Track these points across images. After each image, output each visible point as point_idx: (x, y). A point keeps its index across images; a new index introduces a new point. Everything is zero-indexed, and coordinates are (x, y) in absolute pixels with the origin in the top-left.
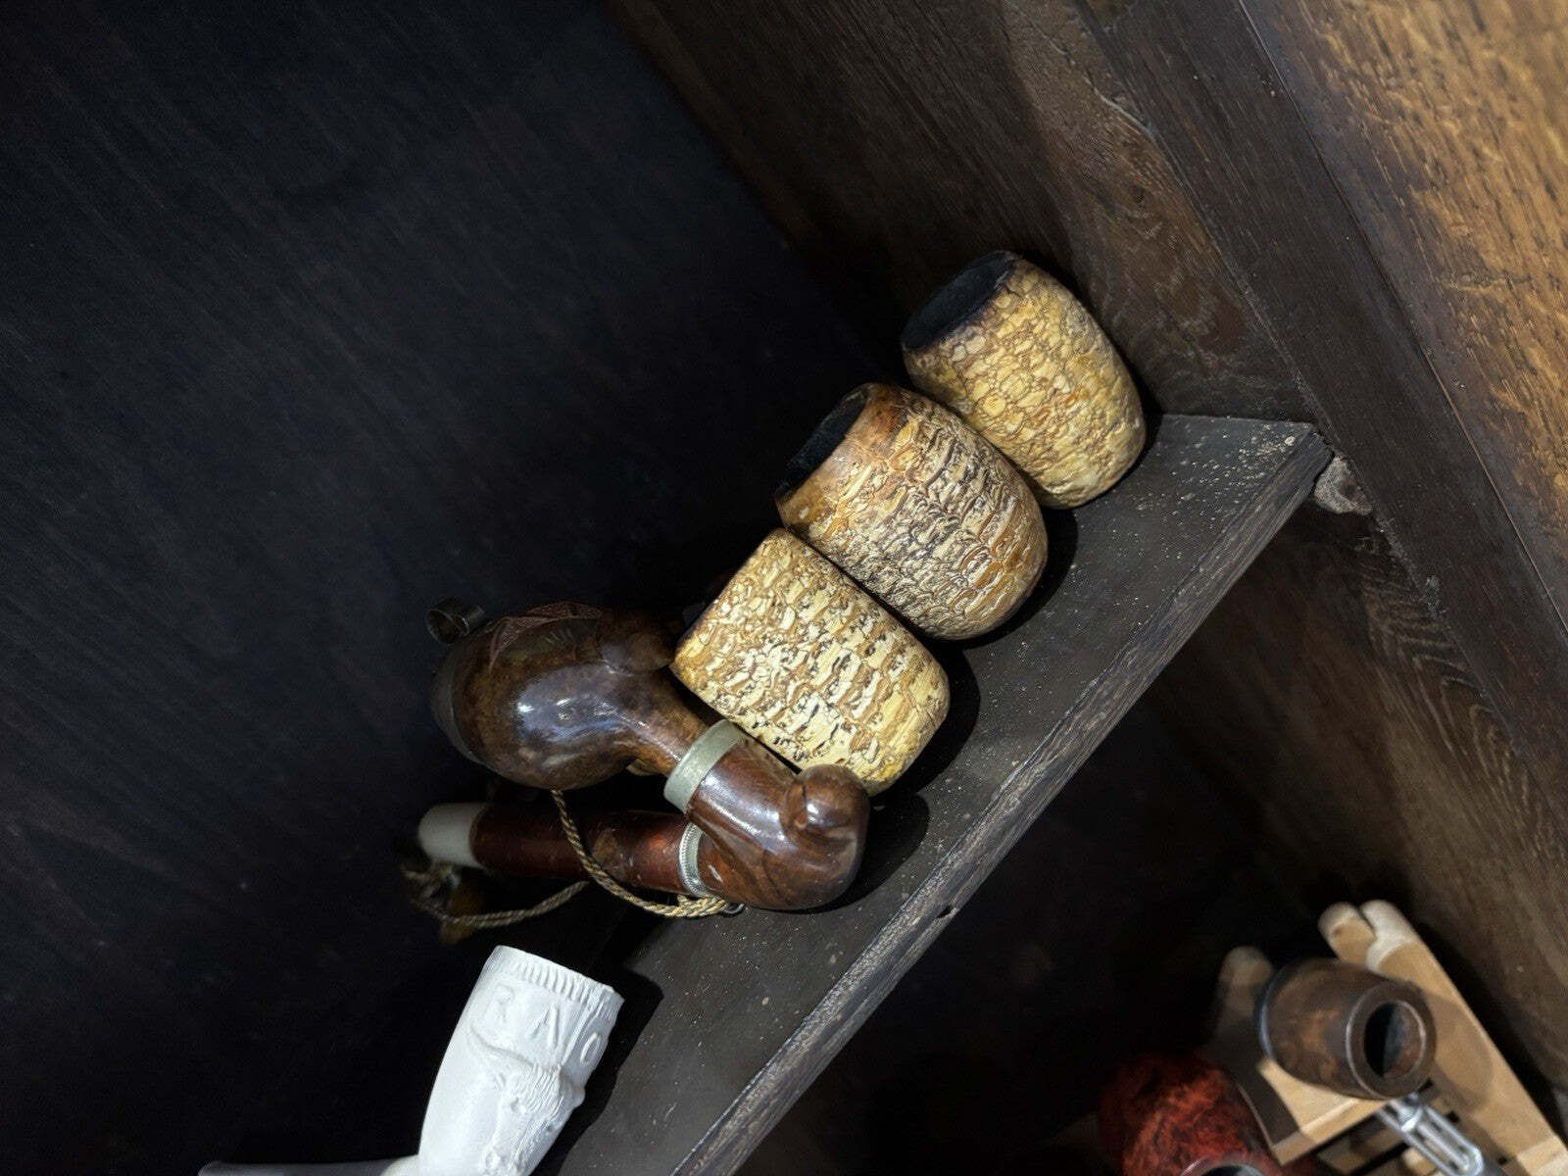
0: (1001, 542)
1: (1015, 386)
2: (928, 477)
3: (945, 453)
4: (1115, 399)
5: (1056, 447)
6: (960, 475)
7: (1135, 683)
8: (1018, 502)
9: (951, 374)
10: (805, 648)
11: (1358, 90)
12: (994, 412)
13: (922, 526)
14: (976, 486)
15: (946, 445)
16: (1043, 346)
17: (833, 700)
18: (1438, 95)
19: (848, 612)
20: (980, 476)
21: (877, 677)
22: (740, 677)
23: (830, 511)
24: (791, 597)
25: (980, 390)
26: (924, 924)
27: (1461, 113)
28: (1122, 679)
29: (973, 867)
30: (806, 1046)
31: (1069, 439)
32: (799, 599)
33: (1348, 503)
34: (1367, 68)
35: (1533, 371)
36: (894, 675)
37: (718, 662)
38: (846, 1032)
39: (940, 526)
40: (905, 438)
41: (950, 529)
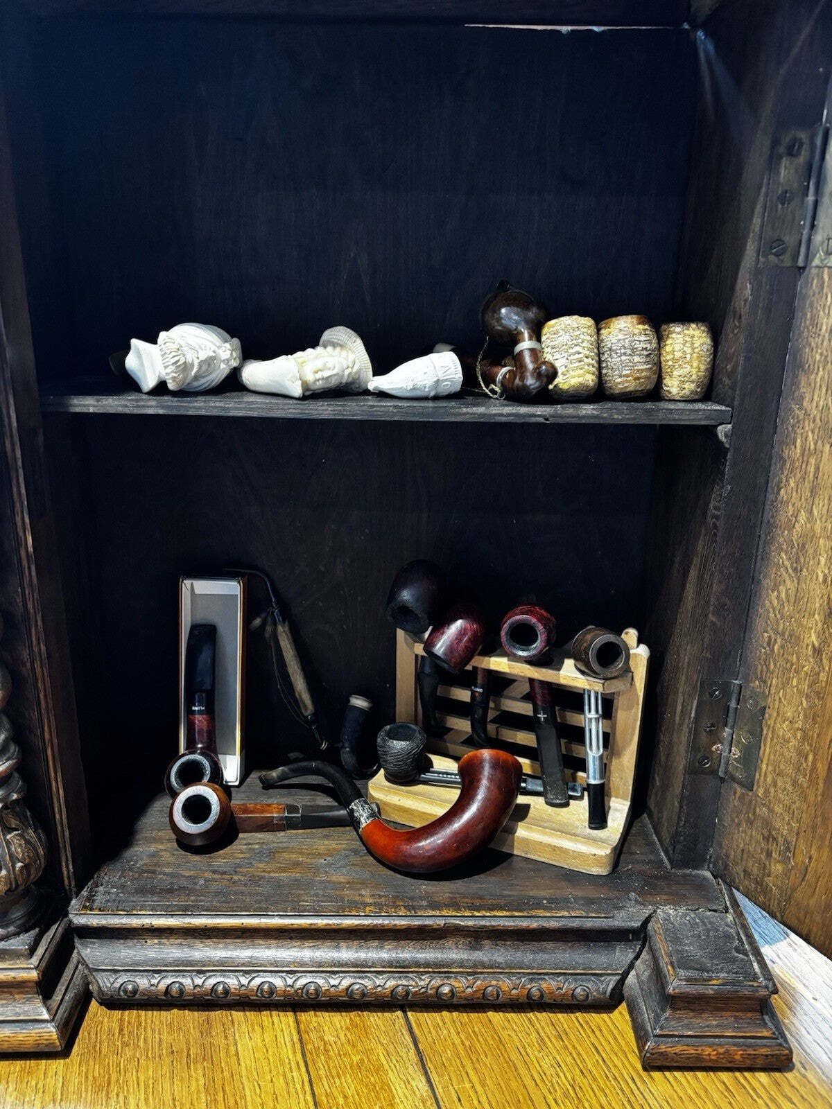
0: (638, 371)
1: (677, 347)
2: (637, 339)
3: (646, 339)
4: (698, 376)
5: (674, 373)
6: (644, 346)
7: (635, 419)
8: (651, 368)
9: (667, 333)
10: (575, 342)
11: (806, 333)
12: (667, 351)
13: (625, 348)
14: (645, 353)
15: (648, 338)
16: (692, 344)
17: (569, 358)
18: (820, 346)
19: (591, 347)
20: (648, 352)
21: (583, 363)
22: (556, 336)
23: (609, 328)
24: (583, 330)
25: (669, 342)
26: (539, 416)
27: (821, 354)
28: (632, 414)
29: (561, 416)
30: (494, 412)
31: (678, 374)
32: (584, 332)
33: (724, 438)
34: (811, 327)
35: (795, 447)
36: (586, 367)
37: (554, 329)
38: (504, 419)
39: (629, 352)
40: (641, 327)
41: (630, 355)
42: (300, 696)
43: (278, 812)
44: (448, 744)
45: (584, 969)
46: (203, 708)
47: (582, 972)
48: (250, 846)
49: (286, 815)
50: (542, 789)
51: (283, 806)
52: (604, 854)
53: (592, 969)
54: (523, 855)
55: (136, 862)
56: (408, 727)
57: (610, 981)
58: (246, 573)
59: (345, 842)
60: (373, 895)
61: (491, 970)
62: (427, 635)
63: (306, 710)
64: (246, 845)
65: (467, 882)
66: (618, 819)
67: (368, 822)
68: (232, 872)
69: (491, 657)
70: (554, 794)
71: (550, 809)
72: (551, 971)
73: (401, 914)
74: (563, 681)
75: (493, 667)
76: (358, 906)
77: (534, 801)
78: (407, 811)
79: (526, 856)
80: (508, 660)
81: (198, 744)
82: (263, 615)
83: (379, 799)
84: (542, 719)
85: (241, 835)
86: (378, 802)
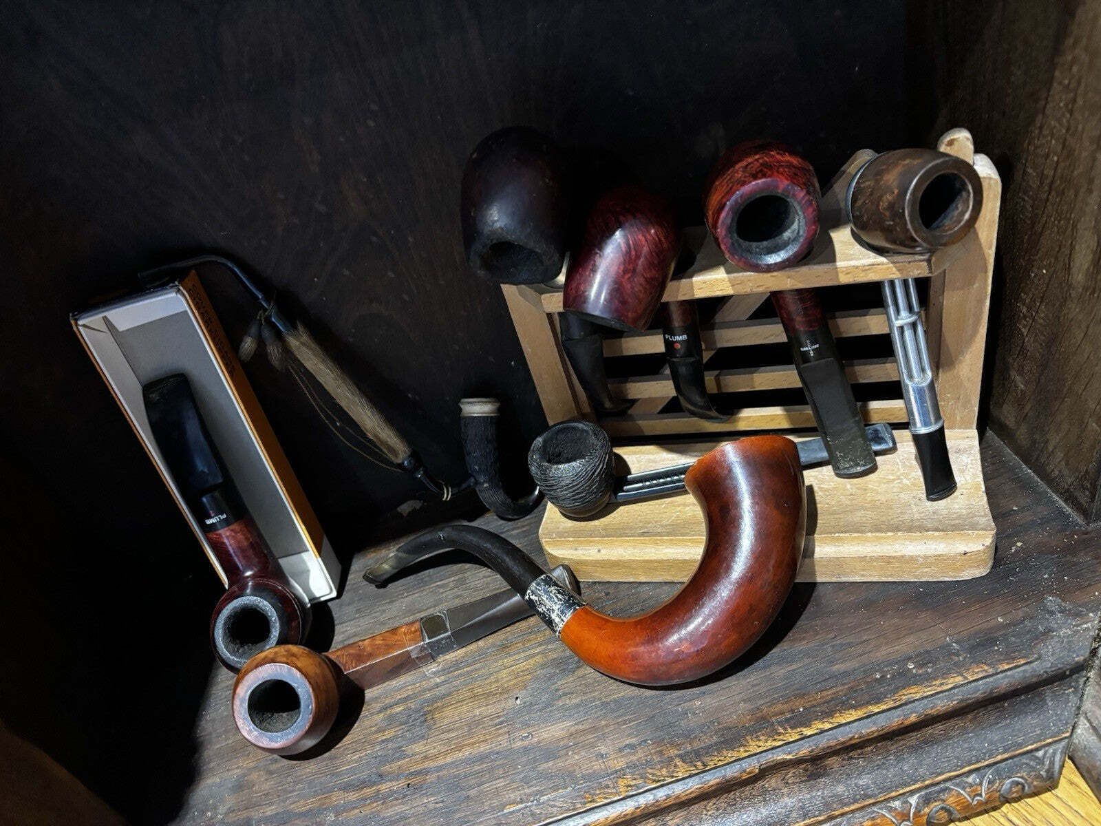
42: (376, 436)
43: (415, 641)
44: (640, 422)
45: (1005, 751)
46: (225, 516)
47: (1006, 756)
48: (389, 712)
49: (427, 641)
50: (825, 455)
51: (417, 626)
52: (981, 548)
53: (1020, 745)
54: (834, 580)
55: (215, 807)
56: (574, 428)
57: (1054, 753)
58: (190, 268)
59: (538, 650)
60: (621, 750)
61: (857, 806)
62: (561, 278)
63: (396, 455)
64: (380, 712)
65: (765, 668)
66: (969, 466)
67: (566, 620)
68: (374, 778)
69: (691, 277)
70: (851, 460)
71: (849, 484)
72: (953, 774)
73: (681, 775)
74: (844, 279)
75: (700, 294)
76: (604, 784)
77: (816, 477)
78: (619, 565)
79: (839, 580)
80: (728, 272)
81: (244, 572)
82: (254, 330)
83: (564, 559)
84: (812, 354)
85: (369, 694)
86: (566, 563)
